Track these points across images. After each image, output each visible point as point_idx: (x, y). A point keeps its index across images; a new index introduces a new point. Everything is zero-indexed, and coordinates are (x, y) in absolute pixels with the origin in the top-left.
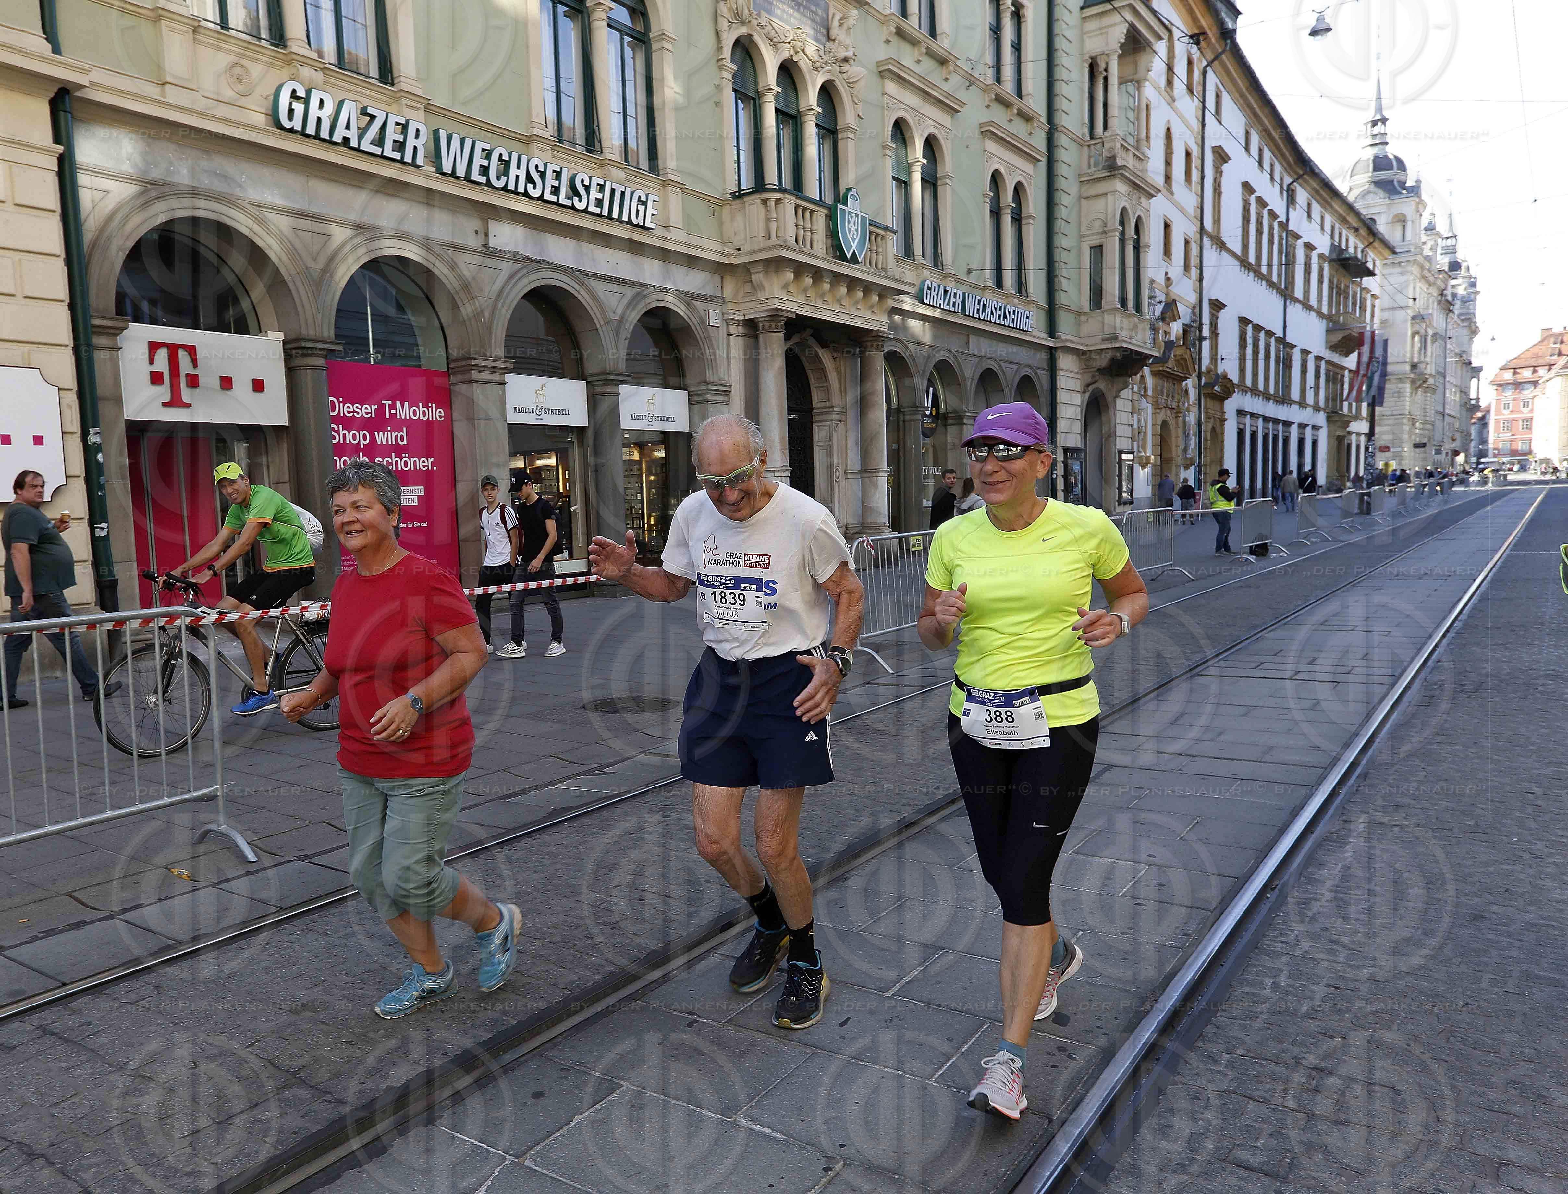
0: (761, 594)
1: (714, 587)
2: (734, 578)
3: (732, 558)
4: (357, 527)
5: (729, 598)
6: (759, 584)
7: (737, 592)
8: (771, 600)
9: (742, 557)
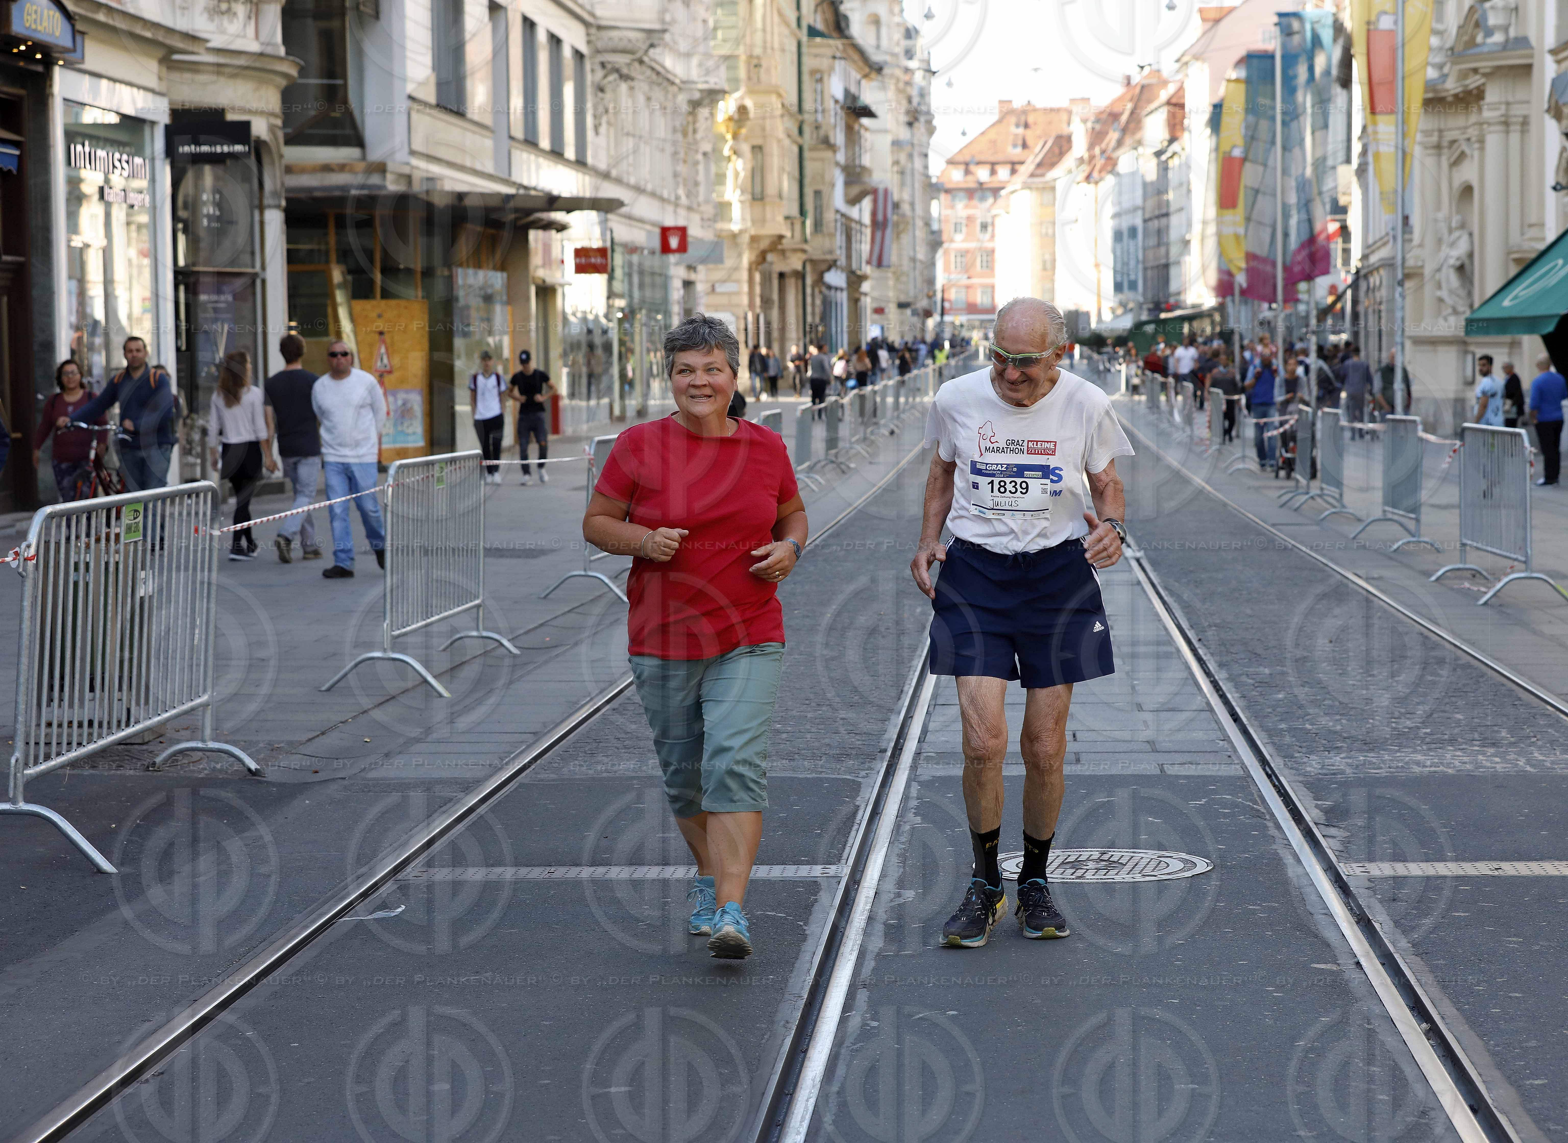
0: (1048, 481)
1: (993, 475)
2: (1017, 466)
3: (1013, 446)
4: (708, 391)
5: (1009, 487)
6: (1046, 471)
7: (1019, 480)
8: (1057, 487)
9: (1025, 444)
